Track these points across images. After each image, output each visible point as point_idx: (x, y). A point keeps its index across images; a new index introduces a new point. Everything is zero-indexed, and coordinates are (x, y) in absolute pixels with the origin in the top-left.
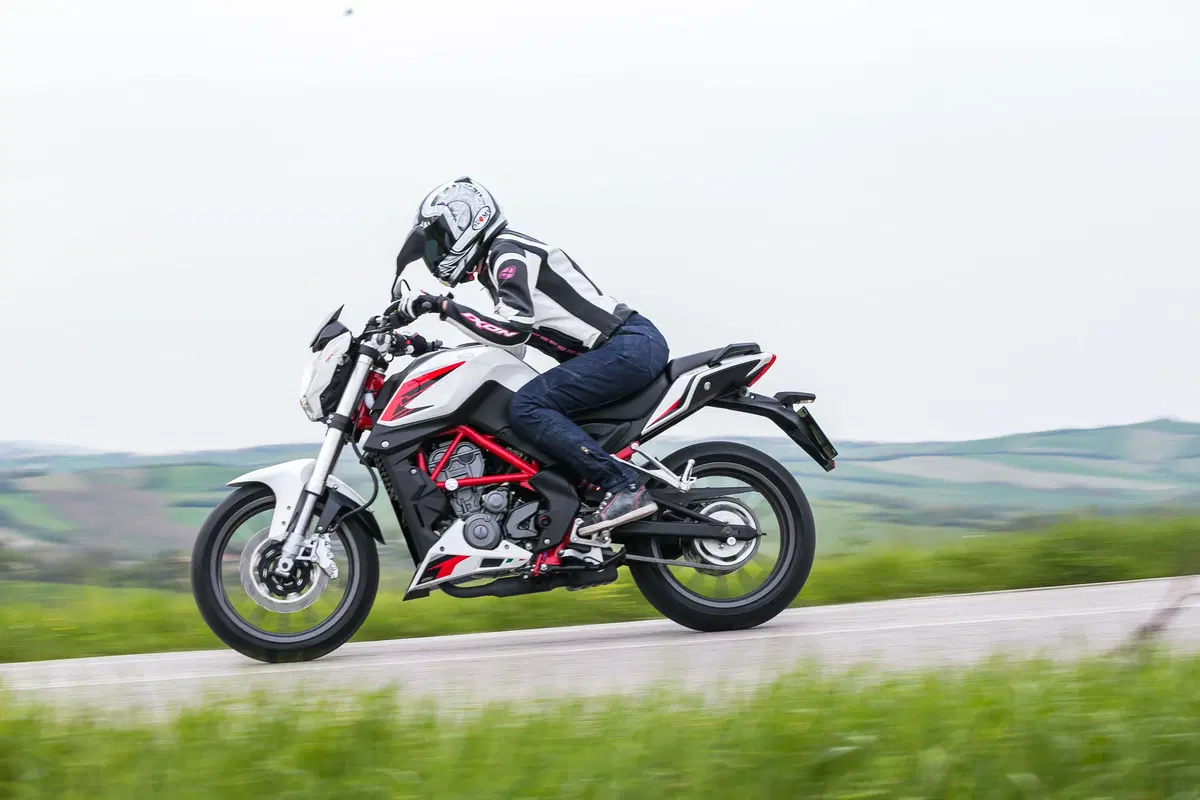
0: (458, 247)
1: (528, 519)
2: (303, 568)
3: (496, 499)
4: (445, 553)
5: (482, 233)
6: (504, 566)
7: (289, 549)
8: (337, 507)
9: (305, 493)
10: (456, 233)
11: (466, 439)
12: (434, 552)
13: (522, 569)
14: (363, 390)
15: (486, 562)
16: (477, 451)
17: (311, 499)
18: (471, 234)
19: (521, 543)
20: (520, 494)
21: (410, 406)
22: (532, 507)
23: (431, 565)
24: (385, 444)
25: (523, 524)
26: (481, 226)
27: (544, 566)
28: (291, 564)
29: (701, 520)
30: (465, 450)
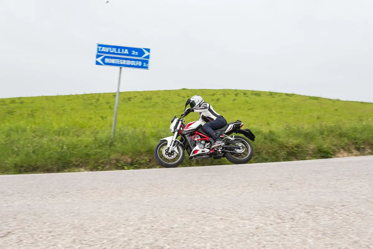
0: (196, 105)
1: (208, 145)
2: (173, 152)
3: (203, 142)
4: (196, 149)
5: (200, 103)
6: (205, 152)
7: (170, 148)
8: (178, 143)
9: (172, 141)
10: (196, 103)
11: (197, 134)
12: (194, 150)
13: (208, 153)
14: (180, 127)
15: (202, 151)
16: (199, 136)
17: (173, 142)
18: (198, 103)
19: (208, 149)
20: (207, 142)
21: (189, 127)
22: (209, 143)
23: (194, 151)
24: (185, 133)
25: (208, 146)
26: (200, 102)
27: (212, 152)
28: (171, 151)
29: (236, 145)
30: (197, 136)
